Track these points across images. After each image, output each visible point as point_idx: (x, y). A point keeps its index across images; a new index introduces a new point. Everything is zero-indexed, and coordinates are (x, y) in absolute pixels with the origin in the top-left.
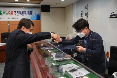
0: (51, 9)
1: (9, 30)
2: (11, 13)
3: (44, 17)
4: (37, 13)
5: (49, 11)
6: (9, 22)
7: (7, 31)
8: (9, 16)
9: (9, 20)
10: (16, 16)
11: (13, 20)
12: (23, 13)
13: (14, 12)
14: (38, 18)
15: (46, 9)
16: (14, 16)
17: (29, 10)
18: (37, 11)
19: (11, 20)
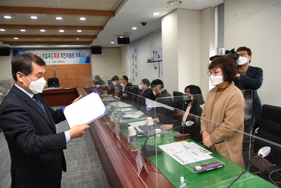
0: (102, 49)
1: (55, 75)
2: (57, 56)
3: (95, 60)
4: (87, 55)
5: (101, 53)
6: (54, 66)
7: (53, 77)
8: (55, 59)
9: (54, 64)
10: (63, 59)
11: (60, 64)
12: (70, 56)
13: (60, 55)
14: (88, 60)
15: (97, 50)
16: (61, 59)
17: (78, 52)
18: (87, 53)
19: (57, 63)
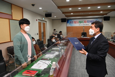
0: (110, 18)
1: (84, 31)
2: (85, 22)
6: (84, 26)
10: (88, 24)
13: (87, 21)
16: (87, 23)
17: (96, 20)
18: (100, 20)
19: (85, 25)
